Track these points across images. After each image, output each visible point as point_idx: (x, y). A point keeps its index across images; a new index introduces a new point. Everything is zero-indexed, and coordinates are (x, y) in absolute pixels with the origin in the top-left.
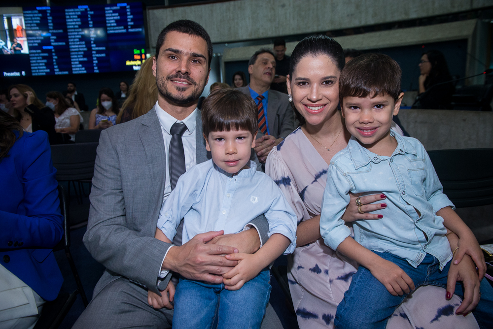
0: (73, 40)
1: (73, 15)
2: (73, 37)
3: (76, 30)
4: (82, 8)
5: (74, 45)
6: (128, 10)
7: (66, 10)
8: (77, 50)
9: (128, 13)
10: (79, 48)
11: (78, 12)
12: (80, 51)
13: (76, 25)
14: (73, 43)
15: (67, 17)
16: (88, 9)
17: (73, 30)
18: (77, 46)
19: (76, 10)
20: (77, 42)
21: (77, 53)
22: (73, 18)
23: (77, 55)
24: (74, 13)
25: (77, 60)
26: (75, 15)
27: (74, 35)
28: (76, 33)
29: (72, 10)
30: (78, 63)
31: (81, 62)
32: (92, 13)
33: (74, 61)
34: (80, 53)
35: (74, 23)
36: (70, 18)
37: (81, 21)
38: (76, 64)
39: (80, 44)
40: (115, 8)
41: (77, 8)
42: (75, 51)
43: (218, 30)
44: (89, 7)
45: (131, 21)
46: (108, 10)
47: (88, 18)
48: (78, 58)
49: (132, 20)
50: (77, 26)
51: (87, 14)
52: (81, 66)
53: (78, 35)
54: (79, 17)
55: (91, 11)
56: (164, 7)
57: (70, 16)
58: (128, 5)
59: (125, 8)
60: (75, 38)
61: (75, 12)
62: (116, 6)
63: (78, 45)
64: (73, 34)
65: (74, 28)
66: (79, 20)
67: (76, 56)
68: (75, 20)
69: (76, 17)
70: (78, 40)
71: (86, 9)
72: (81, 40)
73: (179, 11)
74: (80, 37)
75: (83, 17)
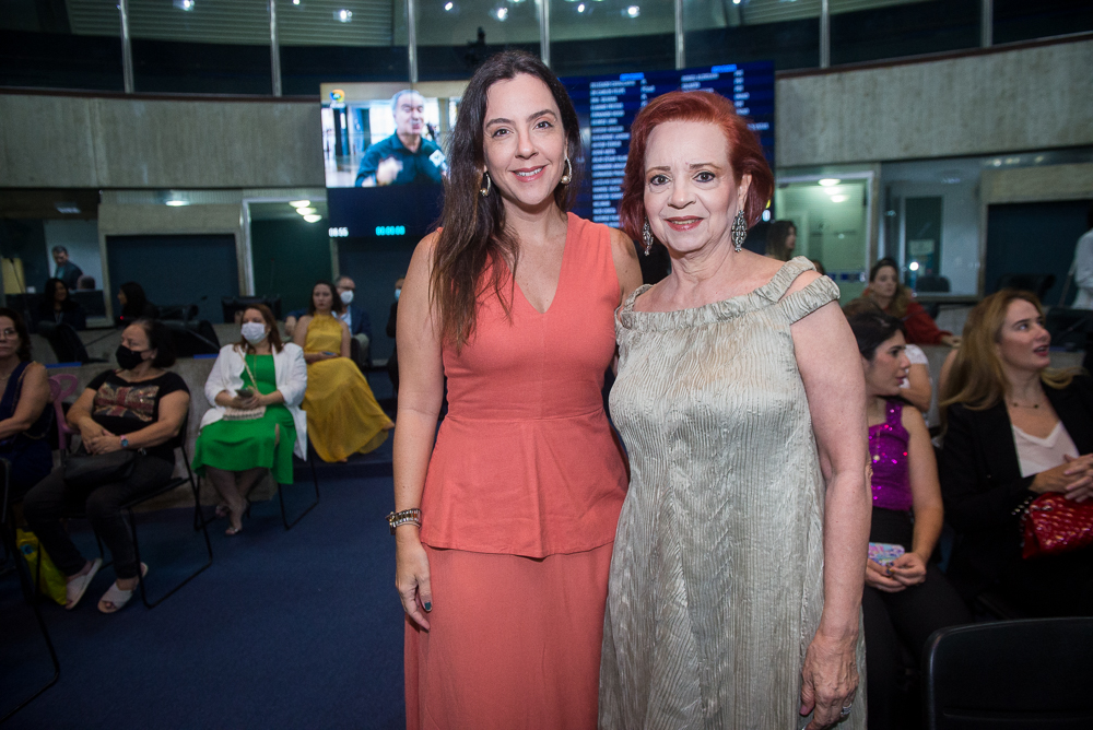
0: (601, 152)
1: (607, 96)
2: (603, 145)
3: (611, 129)
4: (628, 80)
5: (603, 163)
6: (739, 81)
7: (593, 85)
8: (610, 174)
9: (739, 88)
10: (613, 170)
11: (618, 87)
12: (615, 177)
13: (612, 117)
14: (601, 160)
15: (594, 100)
16: (644, 82)
17: (604, 130)
18: (609, 166)
19: (615, 83)
20: (611, 155)
21: (607, 182)
22: (607, 103)
23: (608, 186)
24: (609, 92)
25: (607, 196)
26: (612, 95)
27: (606, 141)
28: (610, 137)
29: (607, 84)
30: (607, 204)
31: (614, 203)
32: (651, 89)
33: (600, 200)
34: (615, 181)
35: (608, 114)
36: (600, 103)
37: (625, 109)
38: (603, 208)
39: (617, 162)
40: (705, 77)
41: (617, 78)
42: (605, 178)
43: (965, 125)
44: (645, 76)
45: (744, 107)
46: (689, 82)
47: (641, 101)
48: (609, 193)
49: (747, 104)
50: (614, 121)
51: (640, 93)
52: (613, 210)
53: (613, 140)
54: (620, 98)
55: (649, 84)
56: (817, 71)
57: (600, 97)
58: (738, 68)
59: (731, 76)
60: (606, 148)
61: (612, 88)
62: (708, 70)
63: (613, 163)
64: (603, 137)
65: (607, 126)
66: (620, 106)
67: (605, 189)
68: (611, 106)
69: (614, 99)
70: (613, 152)
71: (638, 82)
72: (619, 151)
73: (859, 78)
74: (619, 144)
75: (630, 99)
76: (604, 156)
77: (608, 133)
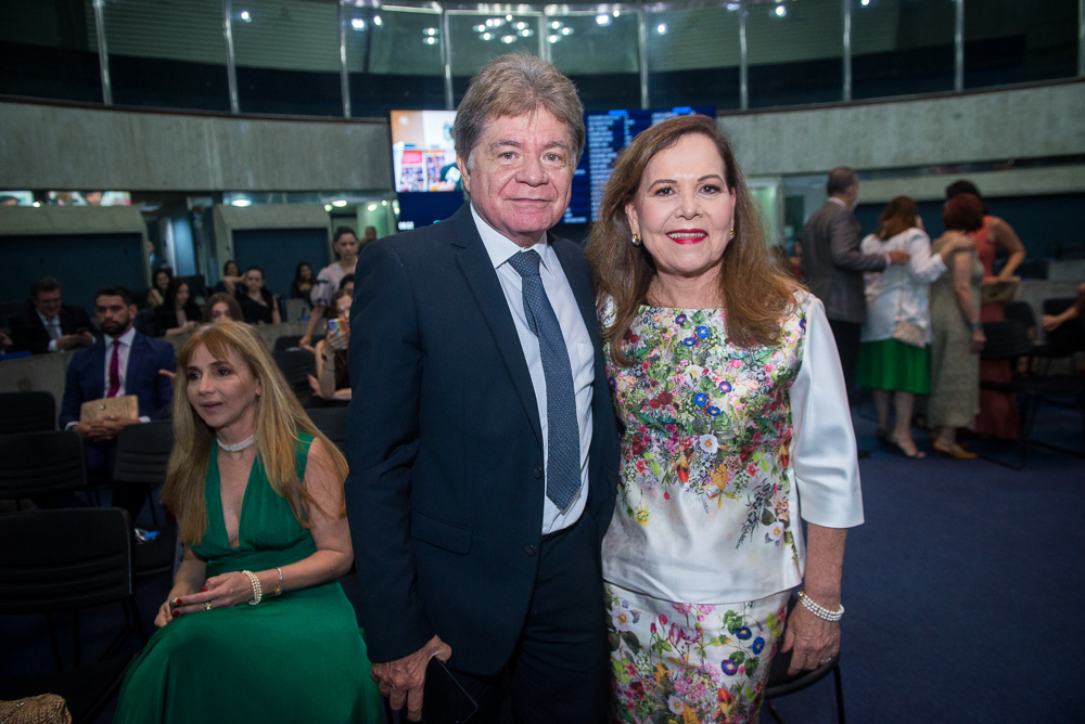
0: (596, 167)
1: (600, 126)
3: (605, 150)
4: (615, 115)
5: (598, 174)
7: (591, 118)
11: (609, 120)
13: (604, 142)
14: (596, 172)
15: (592, 129)
16: (626, 116)
17: (598, 150)
19: (606, 117)
20: (604, 169)
22: (600, 131)
24: (603, 123)
26: (605, 125)
27: (600, 158)
28: (603, 156)
29: (599, 117)
32: (631, 122)
35: (601, 139)
37: (614, 136)
41: (606, 113)
43: (836, 152)
44: (628, 113)
47: (623, 131)
50: (605, 145)
51: (624, 125)
54: (610, 128)
55: (630, 118)
56: (740, 112)
57: (595, 127)
60: (600, 164)
61: (604, 120)
62: (671, 111)
63: (605, 174)
64: (598, 156)
65: (601, 148)
66: (610, 133)
68: (604, 134)
69: (605, 128)
70: (605, 166)
71: (622, 119)
72: (610, 166)
73: (768, 119)
74: (608, 161)
75: (617, 128)
76: (599, 169)
77: (601, 153)
